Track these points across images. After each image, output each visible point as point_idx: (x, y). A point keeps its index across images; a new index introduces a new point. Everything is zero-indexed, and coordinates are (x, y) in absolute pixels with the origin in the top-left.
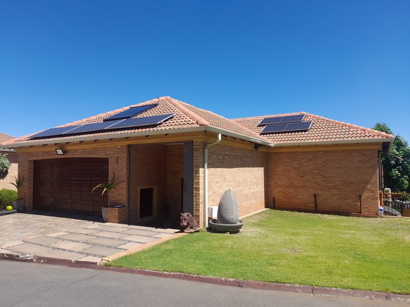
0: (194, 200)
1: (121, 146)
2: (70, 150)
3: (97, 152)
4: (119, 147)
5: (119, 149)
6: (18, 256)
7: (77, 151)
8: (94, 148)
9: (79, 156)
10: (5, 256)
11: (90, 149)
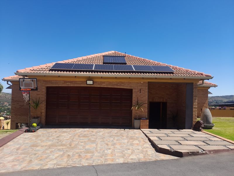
0: (194, 114)
1: (144, 82)
2: (97, 82)
3: (123, 85)
4: (142, 82)
5: (142, 84)
6: (198, 152)
7: (104, 82)
8: (120, 82)
9: (106, 86)
10: (190, 153)
11: (116, 82)
